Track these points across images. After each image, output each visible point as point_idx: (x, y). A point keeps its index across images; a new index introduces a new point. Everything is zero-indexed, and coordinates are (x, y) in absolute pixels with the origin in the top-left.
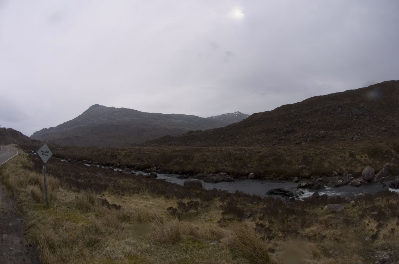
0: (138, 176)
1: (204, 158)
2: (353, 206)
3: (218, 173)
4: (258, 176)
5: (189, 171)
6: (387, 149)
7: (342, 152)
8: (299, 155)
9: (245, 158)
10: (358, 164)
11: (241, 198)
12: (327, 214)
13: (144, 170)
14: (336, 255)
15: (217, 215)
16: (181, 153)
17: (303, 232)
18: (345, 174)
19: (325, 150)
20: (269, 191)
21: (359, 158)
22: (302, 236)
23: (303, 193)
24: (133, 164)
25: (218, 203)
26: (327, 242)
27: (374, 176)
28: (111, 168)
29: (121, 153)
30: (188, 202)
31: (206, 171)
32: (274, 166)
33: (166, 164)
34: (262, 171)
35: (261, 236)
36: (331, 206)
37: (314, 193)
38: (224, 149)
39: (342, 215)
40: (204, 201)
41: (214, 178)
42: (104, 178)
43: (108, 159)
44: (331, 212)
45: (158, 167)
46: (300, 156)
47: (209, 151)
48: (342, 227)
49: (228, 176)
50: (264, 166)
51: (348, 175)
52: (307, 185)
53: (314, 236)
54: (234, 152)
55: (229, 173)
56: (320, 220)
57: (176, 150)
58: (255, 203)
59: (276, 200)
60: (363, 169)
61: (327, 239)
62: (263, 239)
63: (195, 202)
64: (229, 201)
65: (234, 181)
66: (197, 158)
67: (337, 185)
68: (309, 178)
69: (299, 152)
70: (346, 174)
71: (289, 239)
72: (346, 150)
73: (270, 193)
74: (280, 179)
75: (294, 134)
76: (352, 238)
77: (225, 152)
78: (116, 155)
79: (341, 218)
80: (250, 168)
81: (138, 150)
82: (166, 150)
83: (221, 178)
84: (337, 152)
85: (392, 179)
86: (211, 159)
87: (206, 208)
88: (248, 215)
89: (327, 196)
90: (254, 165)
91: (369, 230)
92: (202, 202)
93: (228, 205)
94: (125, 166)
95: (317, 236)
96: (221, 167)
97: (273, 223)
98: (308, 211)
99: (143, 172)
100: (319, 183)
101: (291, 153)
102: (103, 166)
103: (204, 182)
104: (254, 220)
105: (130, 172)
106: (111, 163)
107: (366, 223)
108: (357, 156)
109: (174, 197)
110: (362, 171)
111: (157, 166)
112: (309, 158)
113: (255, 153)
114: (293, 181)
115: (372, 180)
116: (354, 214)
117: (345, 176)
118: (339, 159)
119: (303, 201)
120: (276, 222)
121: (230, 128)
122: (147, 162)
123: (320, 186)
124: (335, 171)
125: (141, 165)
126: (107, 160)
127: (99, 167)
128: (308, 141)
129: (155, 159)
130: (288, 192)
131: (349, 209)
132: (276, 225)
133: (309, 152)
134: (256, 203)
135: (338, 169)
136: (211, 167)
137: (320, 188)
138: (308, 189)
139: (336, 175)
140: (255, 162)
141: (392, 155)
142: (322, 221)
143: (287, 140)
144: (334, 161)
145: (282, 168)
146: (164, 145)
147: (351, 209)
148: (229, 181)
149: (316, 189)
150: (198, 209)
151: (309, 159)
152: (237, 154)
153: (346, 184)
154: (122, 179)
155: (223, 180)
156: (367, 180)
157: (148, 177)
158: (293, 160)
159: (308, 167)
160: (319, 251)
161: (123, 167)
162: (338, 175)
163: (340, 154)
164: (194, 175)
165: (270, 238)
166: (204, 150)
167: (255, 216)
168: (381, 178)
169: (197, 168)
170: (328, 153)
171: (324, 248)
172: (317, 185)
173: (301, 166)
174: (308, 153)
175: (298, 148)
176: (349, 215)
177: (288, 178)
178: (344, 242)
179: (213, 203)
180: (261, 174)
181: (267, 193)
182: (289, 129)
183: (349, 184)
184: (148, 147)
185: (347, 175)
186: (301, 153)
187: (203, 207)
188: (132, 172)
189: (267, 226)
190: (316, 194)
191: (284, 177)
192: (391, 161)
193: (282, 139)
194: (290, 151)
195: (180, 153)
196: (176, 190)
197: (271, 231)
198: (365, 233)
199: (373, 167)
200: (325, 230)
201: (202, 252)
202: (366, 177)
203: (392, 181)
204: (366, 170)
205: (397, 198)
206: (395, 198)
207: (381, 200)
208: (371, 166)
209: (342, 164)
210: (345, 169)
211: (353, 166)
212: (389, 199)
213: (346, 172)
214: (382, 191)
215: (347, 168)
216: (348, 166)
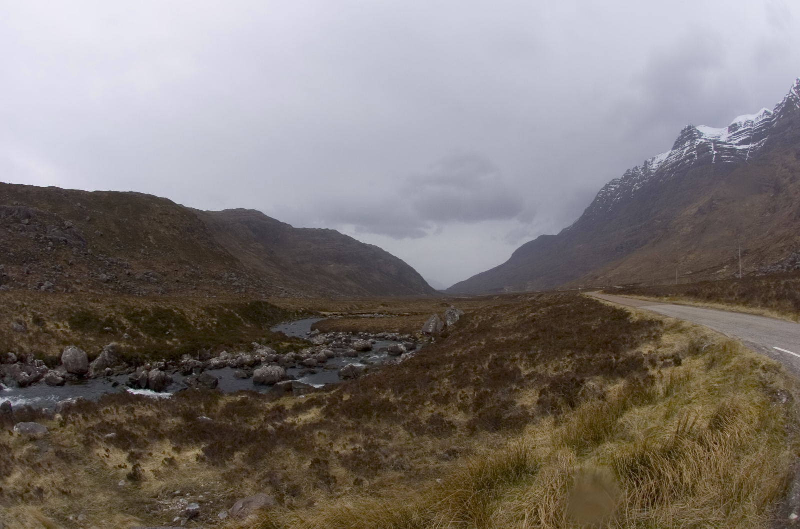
2: (62, 424)
6: (111, 316)
7: (20, 313)
10: (53, 340)
18: (30, 359)
21: (52, 328)
27: (89, 366)
36: (24, 427)
39: (50, 445)
51: (36, 361)
60: (62, 351)
67: (20, 380)
70: (32, 359)
72: (26, 310)
84: (10, 312)
85: (130, 373)
108: (47, 324)
110: (61, 355)
115: (86, 373)
116: (71, 439)
117: (32, 362)
118: (15, 326)
124: (11, 353)
131: (57, 430)
135: (15, 348)
139: (16, 360)
141: (123, 328)
144: (7, 330)
153: (36, 380)
156: (75, 374)
162: (18, 360)
163: (16, 316)
168: (104, 369)
176: (61, 443)
183: (42, 380)
185: (34, 362)
192: (122, 338)
198: (111, 474)
199: (82, 349)
202: (72, 367)
203: (130, 376)
204: (68, 353)
205: (151, 405)
206: (147, 406)
207: (115, 411)
208: (79, 346)
209: (23, 339)
210: (28, 348)
211: (43, 344)
212: (134, 409)
213: (31, 355)
214: (113, 395)
215: (31, 347)
216: (32, 344)
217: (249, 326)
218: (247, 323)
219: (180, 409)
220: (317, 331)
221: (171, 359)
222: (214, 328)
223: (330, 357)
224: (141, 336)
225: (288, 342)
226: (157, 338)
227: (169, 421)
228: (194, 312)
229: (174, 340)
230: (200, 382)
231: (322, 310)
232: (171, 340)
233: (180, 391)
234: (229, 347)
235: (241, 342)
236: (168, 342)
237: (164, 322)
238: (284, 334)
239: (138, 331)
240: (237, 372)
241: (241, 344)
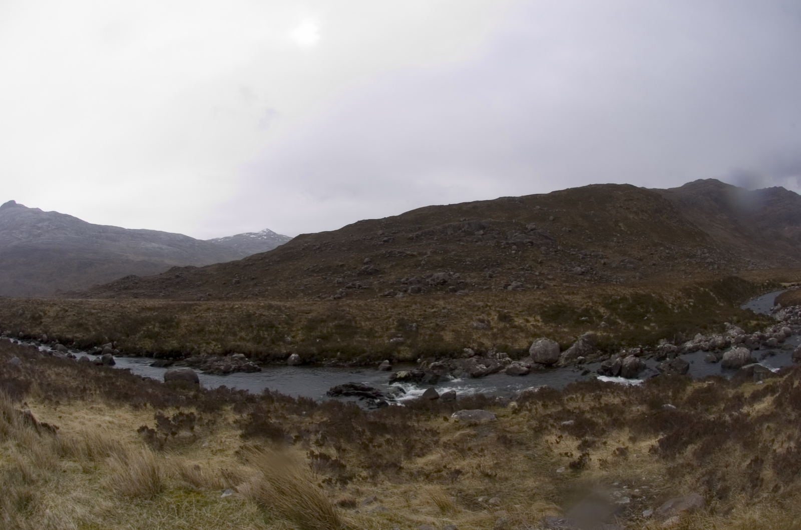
0: (80, 362)
1: (200, 323)
2: (516, 411)
3: (228, 355)
4: (308, 360)
5: (172, 351)
6: (587, 306)
7: (483, 313)
8: (390, 317)
9: (280, 324)
10: (521, 334)
11: (277, 404)
12: (459, 430)
13: (90, 349)
14: (494, 505)
15: (231, 438)
16: (156, 313)
17: (412, 466)
18: (490, 353)
19: (444, 308)
20: (331, 390)
21: (521, 323)
22: (411, 474)
23: (402, 390)
24: (69, 336)
25: (231, 416)
26: (467, 482)
27: (559, 356)
28: (33, 344)
29: (49, 311)
30: (175, 415)
31: (205, 350)
32: (339, 340)
33: (128, 336)
34: (314, 350)
35: (324, 477)
36: (466, 414)
37: (426, 391)
38: (237, 306)
39: (493, 430)
40: (204, 411)
41: (222, 365)
42: (22, 367)
43: (28, 325)
44: (467, 425)
45: (115, 342)
46: (391, 320)
47: (209, 309)
48: (495, 452)
49: (248, 361)
50: (318, 341)
51: (498, 354)
52: (409, 375)
53: (435, 472)
54: (258, 312)
55: (248, 355)
56: (446, 441)
57: (145, 306)
58: (304, 413)
59: (346, 405)
60: (531, 343)
61: (466, 476)
62: (329, 481)
63: (187, 416)
64: (253, 412)
65: (259, 370)
66: (186, 324)
67: (474, 373)
68: (412, 362)
69: (388, 312)
70: (494, 353)
71: (383, 481)
72: (490, 309)
73: (333, 394)
74: (353, 366)
75: (381, 277)
76: (524, 471)
77: (239, 311)
78: (40, 315)
79: (492, 435)
80: (291, 343)
81: (78, 307)
82: (128, 306)
83: (233, 364)
84: (471, 313)
85: (604, 360)
86: (213, 326)
87: (210, 427)
88: (294, 438)
89: (455, 394)
90: (298, 338)
91: (561, 454)
92: (201, 414)
93: (250, 419)
94: (57, 341)
95: (442, 471)
96: (233, 343)
97: (344, 450)
98: (416, 424)
99: (88, 354)
100: (435, 371)
101: (373, 314)
102: (19, 339)
103: (202, 373)
104: (306, 445)
105: (66, 354)
106: (32, 333)
107: (549, 442)
108: (516, 319)
109: (148, 405)
110: (529, 347)
111: (112, 341)
112: (410, 324)
113: (300, 314)
114: (381, 369)
115: (555, 363)
116: (521, 426)
117: (492, 356)
118: (475, 325)
119: (404, 405)
120: (352, 449)
121: (250, 263)
122: (94, 333)
123: (438, 376)
124: (467, 348)
125: (85, 338)
126: (26, 327)
127: (14, 342)
128: (409, 291)
129: (108, 325)
130: (370, 389)
131: (508, 417)
132: (352, 455)
133: (410, 312)
134: (306, 414)
135: (474, 344)
136: (214, 343)
137: (438, 380)
138: (414, 383)
139: (472, 355)
140: (300, 332)
141: (600, 317)
142: (448, 442)
143: (365, 288)
144: (465, 329)
145: (355, 344)
146: (124, 296)
147: (510, 418)
148: (250, 370)
149: (430, 382)
150: (194, 430)
151: (411, 326)
152: (264, 316)
153: (495, 371)
154: (53, 369)
155: (238, 370)
156: (543, 364)
157: (98, 364)
158: (378, 328)
159: (409, 342)
160: (451, 499)
161: (53, 342)
162: (476, 354)
163: (477, 315)
164: (182, 360)
165: (344, 481)
166: (200, 308)
167: (308, 439)
168: (576, 358)
169: (188, 344)
170: (452, 314)
171: (463, 493)
172: (431, 376)
173: (395, 339)
174: (408, 314)
175: (387, 304)
176: (507, 429)
177: (369, 363)
178: (507, 479)
179: (221, 415)
180: (313, 355)
181: (328, 393)
182: (369, 267)
183: (502, 371)
184: (96, 300)
185: (495, 355)
186: (393, 314)
187: (204, 425)
188: (70, 354)
189: (335, 458)
190: (431, 392)
191: (360, 362)
192: (599, 327)
193: (355, 288)
194: (371, 310)
195: (154, 312)
196: (150, 391)
197: (344, 467)
198: (552, 461)
199: (555, 339)
200: (459, 459)
201: (206, 512)
202: (539, 358)
203: (604, 363)
204: (538, 345)
205: (620, 392)
206: (615, 394)
207: (580, 399)
208: (551, 337)
209: (484, 335)
210: (490, 343)
211: (508, 338)
212: (601, 396)
213: (493, 349)
214: (581, 383)
215: (494, 342)
216: (496, 339)
217: (722, 304)
218: (720, 301)
219: (648, 396)
220: (779, 305)
221: (648, 344)
222: (690, 309)
223: (788, 335)
224: (619, 323)
225: (755, 320)
226: (635, 324)
227: (634, 409)
228: (671, 295)
229: (652, 324)
230: (672, 367)
231: (782, 282)
232: (648, 325)
233: (652, 377)
234: (704, 329)
235: (715, 322)
236: (646, 328)
237: (642, 308)
238: (752, 311)
239: (616, 318)
240: (708, 355)
241: (714, 325)
